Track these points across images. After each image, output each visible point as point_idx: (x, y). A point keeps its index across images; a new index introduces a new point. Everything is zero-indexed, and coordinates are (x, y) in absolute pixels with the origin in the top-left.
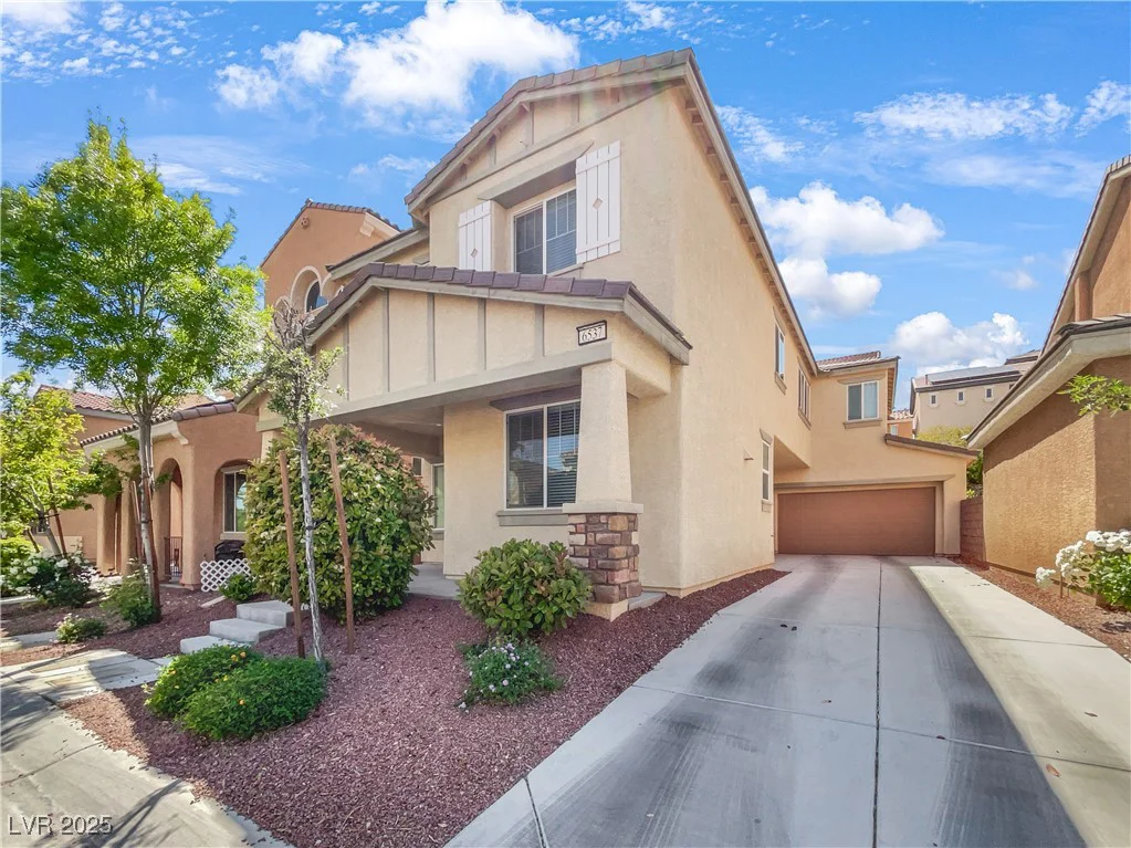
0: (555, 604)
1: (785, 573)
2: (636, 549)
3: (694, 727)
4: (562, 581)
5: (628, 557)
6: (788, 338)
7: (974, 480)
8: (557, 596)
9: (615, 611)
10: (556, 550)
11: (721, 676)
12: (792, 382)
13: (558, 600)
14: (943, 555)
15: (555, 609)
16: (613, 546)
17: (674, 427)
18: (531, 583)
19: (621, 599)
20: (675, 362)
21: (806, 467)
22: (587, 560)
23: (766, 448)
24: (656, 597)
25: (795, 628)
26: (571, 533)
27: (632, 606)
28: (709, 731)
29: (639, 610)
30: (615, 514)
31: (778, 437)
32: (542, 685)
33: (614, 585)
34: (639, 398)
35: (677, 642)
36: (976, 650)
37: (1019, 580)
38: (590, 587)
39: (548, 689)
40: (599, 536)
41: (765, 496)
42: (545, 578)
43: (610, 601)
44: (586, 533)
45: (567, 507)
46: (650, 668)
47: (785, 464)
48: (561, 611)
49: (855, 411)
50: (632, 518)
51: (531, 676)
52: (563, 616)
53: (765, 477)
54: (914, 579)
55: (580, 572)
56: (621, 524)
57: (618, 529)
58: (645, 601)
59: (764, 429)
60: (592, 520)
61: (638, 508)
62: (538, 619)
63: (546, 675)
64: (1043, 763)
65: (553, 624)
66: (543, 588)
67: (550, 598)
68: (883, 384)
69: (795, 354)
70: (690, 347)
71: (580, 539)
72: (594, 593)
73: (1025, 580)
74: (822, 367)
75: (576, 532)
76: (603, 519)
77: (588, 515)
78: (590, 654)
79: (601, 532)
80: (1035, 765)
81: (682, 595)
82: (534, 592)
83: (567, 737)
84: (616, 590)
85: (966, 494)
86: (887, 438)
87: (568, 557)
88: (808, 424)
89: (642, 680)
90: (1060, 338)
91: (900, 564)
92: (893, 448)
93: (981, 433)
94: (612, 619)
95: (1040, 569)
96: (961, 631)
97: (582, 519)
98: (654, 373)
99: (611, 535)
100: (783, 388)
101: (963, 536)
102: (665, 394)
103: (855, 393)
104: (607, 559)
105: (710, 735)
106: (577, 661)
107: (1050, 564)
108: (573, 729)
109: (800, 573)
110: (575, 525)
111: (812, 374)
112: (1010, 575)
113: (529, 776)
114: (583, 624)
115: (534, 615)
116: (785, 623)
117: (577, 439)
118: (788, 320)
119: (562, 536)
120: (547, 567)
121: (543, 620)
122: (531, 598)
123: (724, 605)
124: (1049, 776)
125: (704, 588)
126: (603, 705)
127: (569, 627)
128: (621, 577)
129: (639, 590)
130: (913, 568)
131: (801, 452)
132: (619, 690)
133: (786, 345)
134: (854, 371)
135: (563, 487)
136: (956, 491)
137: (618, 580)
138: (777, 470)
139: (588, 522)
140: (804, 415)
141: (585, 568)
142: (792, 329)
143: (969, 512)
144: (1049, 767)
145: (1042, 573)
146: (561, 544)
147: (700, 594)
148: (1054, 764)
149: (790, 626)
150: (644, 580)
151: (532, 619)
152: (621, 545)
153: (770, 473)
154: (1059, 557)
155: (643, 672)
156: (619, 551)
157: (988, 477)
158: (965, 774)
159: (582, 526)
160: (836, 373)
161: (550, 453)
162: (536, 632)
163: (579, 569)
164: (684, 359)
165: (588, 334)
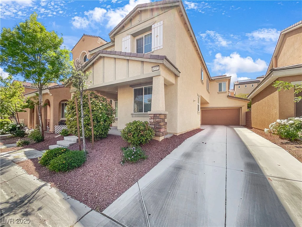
0: (146, 137)
1: (203, 130)
2: (166, 123)
3: (180, 168)
4: (147, 131)
5: (164, 125)
6: (204, 71)
7: (249, 107)
8: (146, 135)
9: (161, 139)
10: (146, 123)
11: (187, 155)
12: (205, 82)
13: (146, 136)
14: (242, 125)
15: (146, 138)
16: (160, 122)
17: (176, 93)
18: (139, 132)
19: (162, 136)
20: (176, 76)
21: (208, 103)
22: (154, 126)
23: (198, 98)
24: (171, 135)
25: (206, 143)
26: (150, 119)
27: (165, 138)
28: (184, 170)
29: (167, 139)
30: (161, 114)
31: (202, 95)
32: (142, 157)
33: (161, 132)
34: (167, 85)
35: (177, 146)
36: (251, 149)
37: (260, 132)
38: (154, 133)
39: (144, 158)
40: (157, 120)
41: (198, 110)
42: (143, 130)
43: (160, 136)
44: (154, 119)
45: (149, 112)
46: (170, 153)
47: (203, 102)
48: (147, 139)
49: (220, 90)
50: (165, 115)
51: (139, 155)
52: (148, 140)
53: (198, 105)
54: (235, 131)
55: (152, 129)
56: (162, 117)
57: (162, 118)
58: (168, 136)
59: (198, 94)
60: (155, 116)
61: (167, 113)
62: (141, 141)
63: (143, 155)
64: (267, 177)
65: (145, 142)
66: (143, 133)
67: (144, 135)
68: (227, 83)
69: (206, 75)
70: (180, 73)
71: (152, 120)
72: (156, 134)
73: (261, 132)
74: (212, 78)
75: (151, 119)
76: (158, 115)
77: (154, 114)
78: (154, 150)
79: (157, 119)
80: (266, 178)
81: (178, 135)
82: (140, 134)
83: (148, 171)
84: (161, 133)
85: (247, 110)
86: (228, 96)
87: (149, 125)
88: (209, 93)
89: (168, 156)
90: (270, 72)
91: (232, 127)
92: (229, 99)
93: (251, 95)
94: (160, 141)
95: (265, 129)
96: (247, 144)
97: (153, 116)
98: (171, 79)
99: (160, 119)
100: (203, 83)
101: (246, 120)
102: (174, 84)
103: (220, 85)
104: (159, 125)
105: (185, 171)
106: (151, 151)
107: (268, 128)
108: (150, 169)
109: (207, 129)
110: (151, 117)
111: (210, 80)
112: (258, 130)
113: (138, 182)
114: (152, 142)
115: (140, 140)
116: (203, 142)
117: (152, 95)
118: (204, 67)
119: (148, 120)
120: (144, 128)
121: (143, 141)
122: (140, 135)
123: (188, 137)
124: (269, 181)
125: (183, 133)
126: (158, 163)
127: (149, 143)
128: (162, 130)
129: (167, 133)
130: (235, 128)
131: (207, 98)
132: (162, 159)
133: (204, 73)
134: (220, 79)
135: (148, 107)
136: (245, 109)
137: (161, 131)
138: (201, 104)
139: (154, 116)
140: (208, 90)
141: (154, 128)
142: (205, 69)
143: (248, 115)
144: (269, 178)
145: (266, 130)
146: (147, 122)
147: (182, 134)
148: (270, 178)
149: (205, 143)
150: (168, 131)
151: (140, 141)
152: (162, 122)
153: (200, 104)
154: (270, 126)
155: (168, 154)
156: (162, 124)
157: (252, 106)
158: (248, 180)
160: (216, 80)
161: (145, 99)
162: (141, 144)
163: (151, 128)
164: (178, 75)
165: (154, 69)
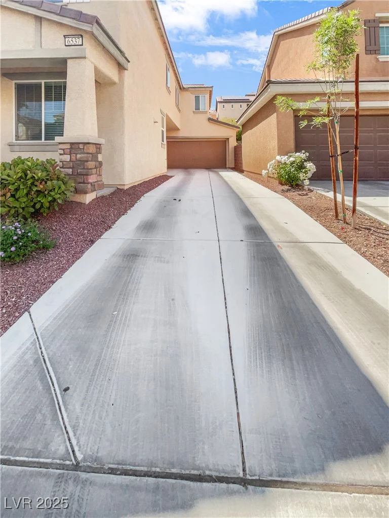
0: (50, 196)
1: (171, 177)
2: (101, 163)
3: (136, 255)
4: (55, 182)
5: (96, 168)
6: (171, 70)
7: (239, 139)
8: (51, 191)
9: (89, 198)
10: (51, 163)
11: (148, 226)
12: (173, 90)
13: (52, 193)
14: (229, 168)
15: (50, 199)
16: (87, 161)
17: (121, 100)
18: (33, 184)
19: (92, 191)
20: (121, 67)
21: (178, 129)
22: (71, 170)
23: (163, 118)
24: (112, 190)
25: (180, 200)
26: (61, 154)
27: (98, 196)
28: (144, 257)
29: (103, 197)
30: (89, 143)
31: (168, 114)
32: (41, 246)
33: (88, 183)
34: (101, 83)
35: (125, 212)
36: (248, 203)
38: (73, 185)
39: (45, 248)
40: (79, 156)
41: (163, 141)
42: (43, 180)
43: (86, 193)
44: (70, 154)
45: (58, 139)
46: (110, 227)
47: (171, 127)
48: (54, 200)
49: (197, 108)
50: (98, 146)
51: (33, 242)
52: (56, 203)
53: (163, 131)
54: (221, 177)
55: (67, 177)
56: (92, 149)
57: (90, 152)
58: (106, 192)
59: (162, 109)
60: (74, 147)
61: (102, 141)
62: (38, 206)
63: (44, 240)
64: (276, 245)
65: (49, 208)
66: (41, 186)
67: (46, 192)
68: (207, 96)
69: (174, 78)
70: (129, 62)
71: (67, 158)
72: (76, 189)
74: (185, 86)
75: (64, 154)
76: (81, 146)
77: (72, 144)
78: (74, 223)
79: (80, 154)
80: (274, 246)
81: (126, 188)
82: (35, 189)
83: (59, 276)
84: (89, 186)
85: (235, 144)
86: (210, 119)
87: (58, 168)
88: (179, 111)
89: (106, 235)
90: (266, 84)
91: (215, 172)
92: (211, 124)
93: (242, 119)
94: (87, 202)
96: (241, 196)
97: (68, 146)
98: (110, 71)
99: (86, 155)
100: (169, 92)
101: (235, 160)
102: (115, 83)
103: (197, 98)
104: (84, 168)
105: (145, 259)
106: (65, 228)
108: (63, 270)
109: (178, 177)
110: (63, 150)
111: (180, 88)
113: (30, 310)
114: (68, 207)
115: (35, 204)
116: (175, 198)
117: (64, 104)
118: (171, 62)
119: (56, 157)
120: (45, 174)
121: (42, 206)
122: (33, 193)
123: (147, 192)
124: (279, 249)
125: (136, 184)
126: (82, 252)
127: (59, 209)
128: (92, 179)
129: (102, 186)
130: (220, 173)
131: (177, 122)
132: (92, 242)
133: (171, 74)
134: (197, 89)
135: (56, 128)
136: (233, 143)
137: (90, 181)
138: (167, 130)
139: (71, 148)
140: (177, 106)
141: (71, 175)
142: (173, 67)
143: (237, 150)
144: (278, 246)
145: (264, 172)
146: (54, 160)
147: (134, 187)
148: (280, 244)
149: (178, 200)
150: (105, 181)
151: (34, 207)
152: (92, 161)
153: (165, 130)
154: (268, 166)
155: (106, 230)
156: (91, 164)
157: (243, 137)
159: (69, 150)
160: (190, 89)
161: (46, 111)
162: (36, 214)
163: (65, 175)
164: (125, 66)
165: (70, 41)
